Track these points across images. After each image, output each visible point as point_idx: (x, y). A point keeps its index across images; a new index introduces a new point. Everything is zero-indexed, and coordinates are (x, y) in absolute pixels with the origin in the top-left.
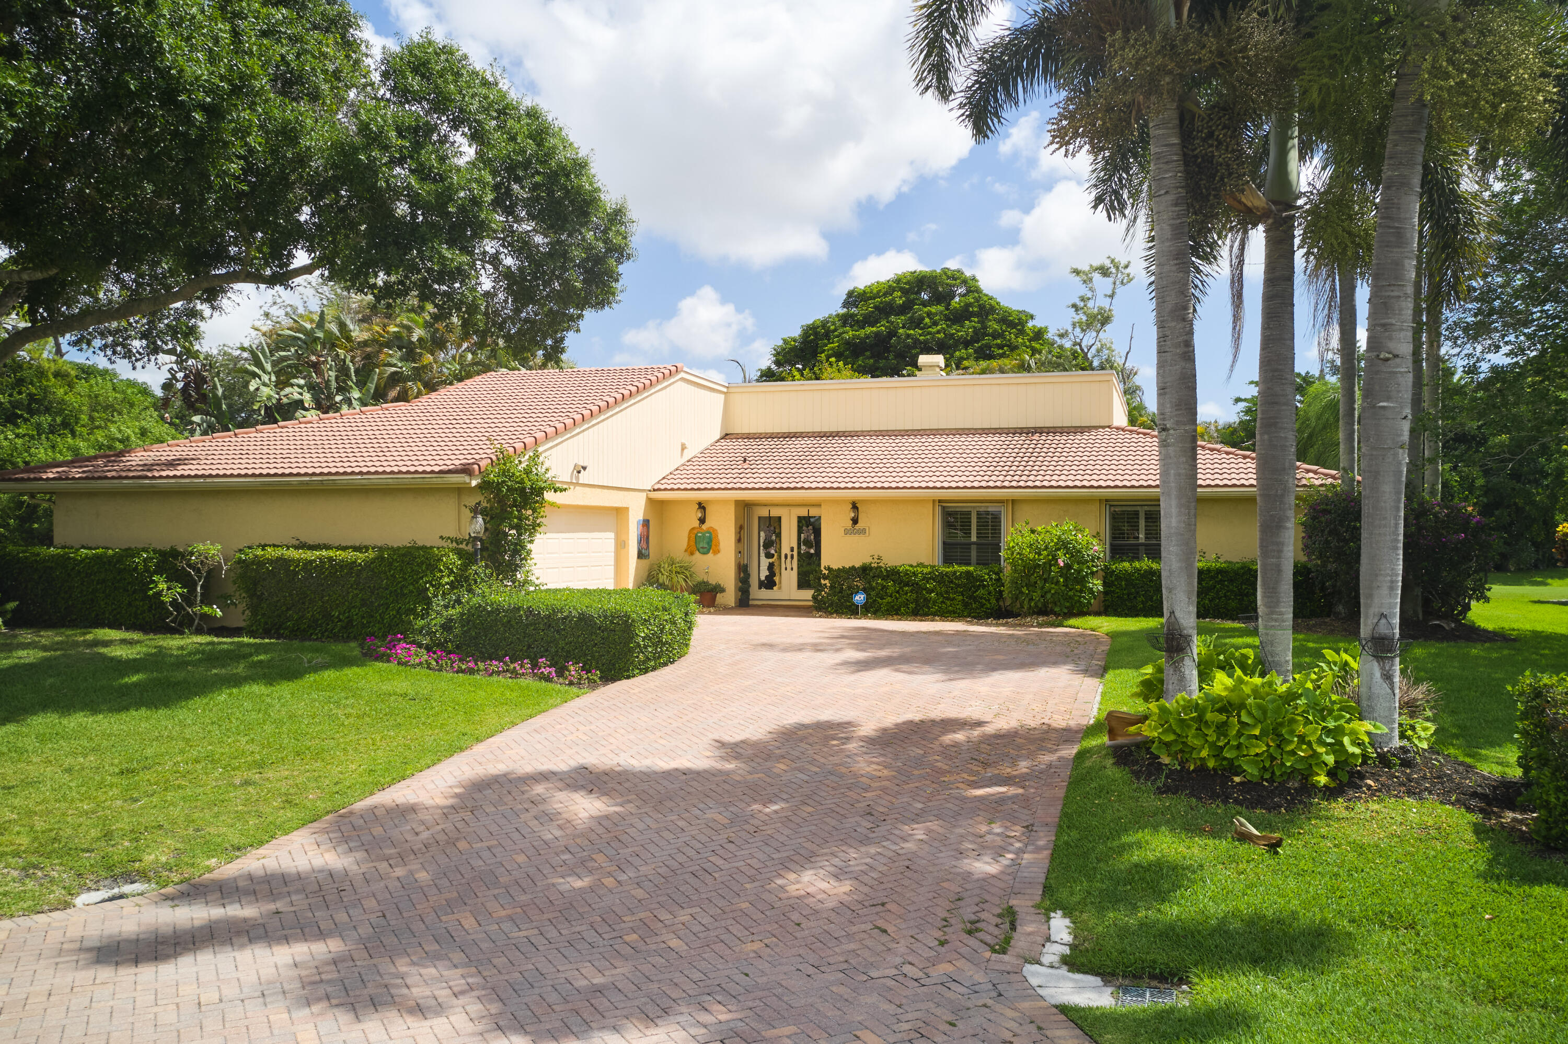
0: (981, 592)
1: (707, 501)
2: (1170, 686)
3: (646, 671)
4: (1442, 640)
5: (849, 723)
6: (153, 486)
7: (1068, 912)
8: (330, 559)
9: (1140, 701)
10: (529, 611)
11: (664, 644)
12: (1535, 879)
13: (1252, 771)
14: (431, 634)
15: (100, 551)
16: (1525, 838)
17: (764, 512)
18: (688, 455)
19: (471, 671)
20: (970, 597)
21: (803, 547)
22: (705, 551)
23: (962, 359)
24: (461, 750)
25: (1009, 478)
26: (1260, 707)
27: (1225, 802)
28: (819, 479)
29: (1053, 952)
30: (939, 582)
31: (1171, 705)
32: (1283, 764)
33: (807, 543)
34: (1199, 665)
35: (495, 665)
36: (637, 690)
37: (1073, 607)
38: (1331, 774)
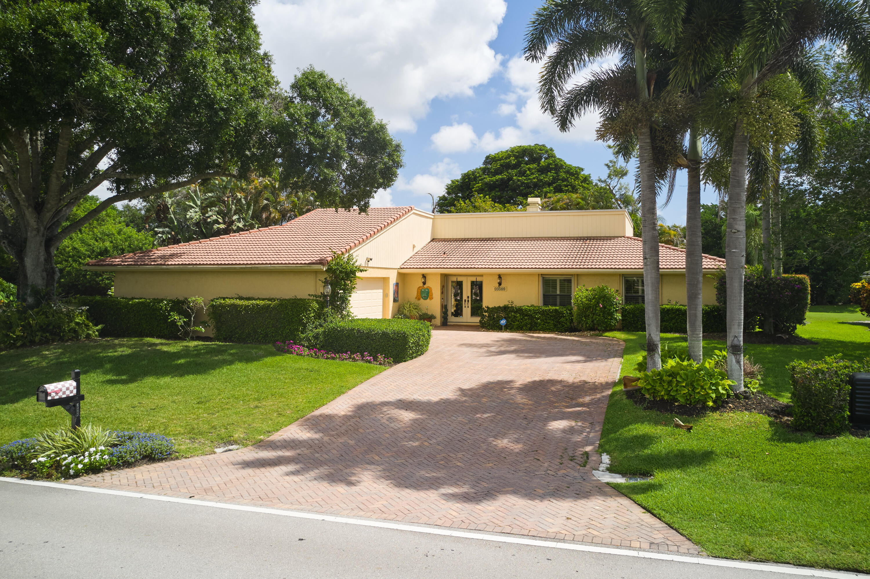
0: (562, 319)
1: (426, 274)
2: (649, 366)
3: (412, 358)
4: (780, 343)
5: (511, 382)
6: (167, 269)
7: (608, 453)
8: (257, 305)
9: (637, 372)
10: (359, 331)
11: (420, 346)
12: (789, 441)
13: (682, 400)
14: (309, 340)
15: (143, 300)
16: (788, 426)
17: (454, 279)
18: (416, 250)
19: (333, 358)
20: (558, 322)
21: (474, 296)
22: (426, 298)
23: (546, 193)
24: (343, 393)
25: (575, 263)
26: (685, 374)
27: (671, 413)
28: (482, 263)
29: (603, 467)
30: (542, 315)
31: (649, 373)
32: (695, 398)
33: (476, 294)
34: (662, 356)
35: (345, 356)
36: (411, 367)
37: (607, 326)
38: (714, 402)
